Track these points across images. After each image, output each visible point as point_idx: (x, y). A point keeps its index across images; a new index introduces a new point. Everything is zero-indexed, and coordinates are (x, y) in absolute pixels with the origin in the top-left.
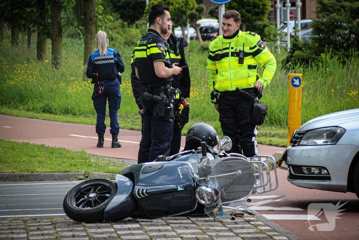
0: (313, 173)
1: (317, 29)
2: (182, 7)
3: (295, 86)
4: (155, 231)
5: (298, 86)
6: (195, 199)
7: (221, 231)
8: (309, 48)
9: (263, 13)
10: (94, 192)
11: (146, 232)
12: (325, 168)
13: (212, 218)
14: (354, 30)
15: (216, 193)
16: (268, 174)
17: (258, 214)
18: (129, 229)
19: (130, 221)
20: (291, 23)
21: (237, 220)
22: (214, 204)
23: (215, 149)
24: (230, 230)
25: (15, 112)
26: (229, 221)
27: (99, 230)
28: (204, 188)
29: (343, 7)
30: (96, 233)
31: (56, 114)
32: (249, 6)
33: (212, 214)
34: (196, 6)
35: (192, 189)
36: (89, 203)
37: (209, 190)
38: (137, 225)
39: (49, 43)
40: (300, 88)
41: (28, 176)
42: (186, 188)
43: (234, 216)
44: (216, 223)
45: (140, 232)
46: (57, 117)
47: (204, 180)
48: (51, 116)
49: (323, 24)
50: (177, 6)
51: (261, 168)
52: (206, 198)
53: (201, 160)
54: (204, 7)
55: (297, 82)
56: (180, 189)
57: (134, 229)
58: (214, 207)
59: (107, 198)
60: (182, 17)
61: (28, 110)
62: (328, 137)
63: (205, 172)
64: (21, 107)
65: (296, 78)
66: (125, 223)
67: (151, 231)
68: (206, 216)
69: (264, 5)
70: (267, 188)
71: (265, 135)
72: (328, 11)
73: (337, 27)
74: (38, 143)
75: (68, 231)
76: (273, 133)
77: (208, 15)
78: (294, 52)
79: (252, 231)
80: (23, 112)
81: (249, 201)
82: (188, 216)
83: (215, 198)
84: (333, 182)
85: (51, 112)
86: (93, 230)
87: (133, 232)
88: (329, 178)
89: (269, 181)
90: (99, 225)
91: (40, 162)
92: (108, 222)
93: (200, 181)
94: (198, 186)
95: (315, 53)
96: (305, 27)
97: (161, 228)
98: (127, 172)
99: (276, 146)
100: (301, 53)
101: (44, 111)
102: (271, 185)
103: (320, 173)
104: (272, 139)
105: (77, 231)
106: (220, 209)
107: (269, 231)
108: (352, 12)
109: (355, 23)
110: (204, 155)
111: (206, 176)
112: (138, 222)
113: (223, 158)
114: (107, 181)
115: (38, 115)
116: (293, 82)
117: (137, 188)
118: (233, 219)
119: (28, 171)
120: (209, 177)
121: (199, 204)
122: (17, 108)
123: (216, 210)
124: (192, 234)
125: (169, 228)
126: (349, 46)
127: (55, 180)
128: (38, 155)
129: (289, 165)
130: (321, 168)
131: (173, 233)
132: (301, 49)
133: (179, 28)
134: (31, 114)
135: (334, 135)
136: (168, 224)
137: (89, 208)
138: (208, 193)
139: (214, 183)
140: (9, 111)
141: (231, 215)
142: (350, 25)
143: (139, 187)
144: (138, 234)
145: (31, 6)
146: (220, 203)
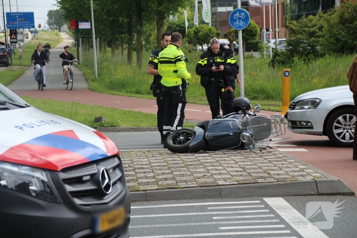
0: (303, 125)
1: (289, 44)
2: (207, 32)
3: (286, 76)
4: (219, 157)
5: (288, 76)
6: (240, 139)
7: (255, 157)
8: (285, 55)
9: (255, 35)
10: (183, 136)
11: (213, 158)
12: (310, 122)
13: (249, 151)
14: (311, 44)
15: (252, 136)
16: (280, 125)
17: (275, 148)
18: (204, 156)
19: (203, 153)
20: (273, 41)
21: (263, 151)
22: (250, 142)
23: (249, 112)
24: (261, 157)
25: (120, 93)
26: (259, 152)
27: (187, 157)
28: (244, 133)
29: (304, 31)
30: (186, 159)
31: (143, 94)
32: (247, 31)
33: (249, 149)
34: (216, 32)
35: (238, 134)
36: (180, 143)
37: (248, 134)
38: (208, 155)
39: (134, 54)
40: (289, 77)
41: (136, 129)
42: (234, 133)
43: (261, 149)
44: (252, 153)
45: (210, 158)
46: (144, 96)
47: (245, 129)
48: (141, 96)
49: (293, 41)
50: (205, 32)
51: (276, 122)
52: (246, 139)
53: (243, 117)
54: (221, 32)
55: (287, 74)
56: (231, 134)
57: (206, 156)
58: (251, 144)
59: (190, 139)
60: (207, 39)
61: (127, 92)
62: (312, 104)
63: (245, 124)
64: (123, 91)
65: (287, 71)
66: (201, 153)
67: (216, 157)
68: (246, 149)
69: (256, 31)
70: (279, 133)
71: (265, 105)
72: (296, 33)
73: (301, 43)
74: (138, 111)
75: (170, 157)
76: (270, 104)
77: (223, 37)
78: (275, 57)
79: (273, 157)
80: (125, 94)
81: (271, 140)
82: (235, 149)
83: (251, 139)
84: (315, 130)
85: (140, 93)
86: (184, 157)
87: (206, 158)
88: (312, 128)
89: (280, 129)
90: (186, 154)
91: (141, 121)
92: (191, 152)
93: (242, 129)
94: (241, 132)
95: (288, 58)
96: (280, 43)
97: (221, 156)
98: (200, 125)
99: (272, 111)
100: (280, 58)
101: (136, 93)
102: (281, 131)
103: (307, 125)
104: (269, 107)
105: (175, 157)
106: (254, 145)
107: (283, 157)
108: (309, 34)
109: (311, 40)
110: (245, 115)
111: (246, 127)
112: (208, 153)
113: (254, 117)
114: (190, 130)
115: (133, 95)
116: (285, 74)
117: (207, 134)
118: (261, 151)
119: (136, 125)
120: (248, 127)
121: (242, 143)
122: (121, 91)
123: (251, 146)
124: (240, 159)
125: (226, 156)
126: (308, 54)
127: (151, 130)
128: (139, 117)
129: (289, 121)
130: (307, 122)
131: (229, 159)
132: (279, 56)
133: (206, 44)
134: (129, 94)
135: (315, 103)
136: (225, 154)
137: (180, 145)
138: (247, 136)
139: (250, 130)
140: (117, 93)
141: (260, 148)
142: (308, 41)
143: (208, 133)
144: (210, 159)
145: (124, 34)
146: (254, 142)
